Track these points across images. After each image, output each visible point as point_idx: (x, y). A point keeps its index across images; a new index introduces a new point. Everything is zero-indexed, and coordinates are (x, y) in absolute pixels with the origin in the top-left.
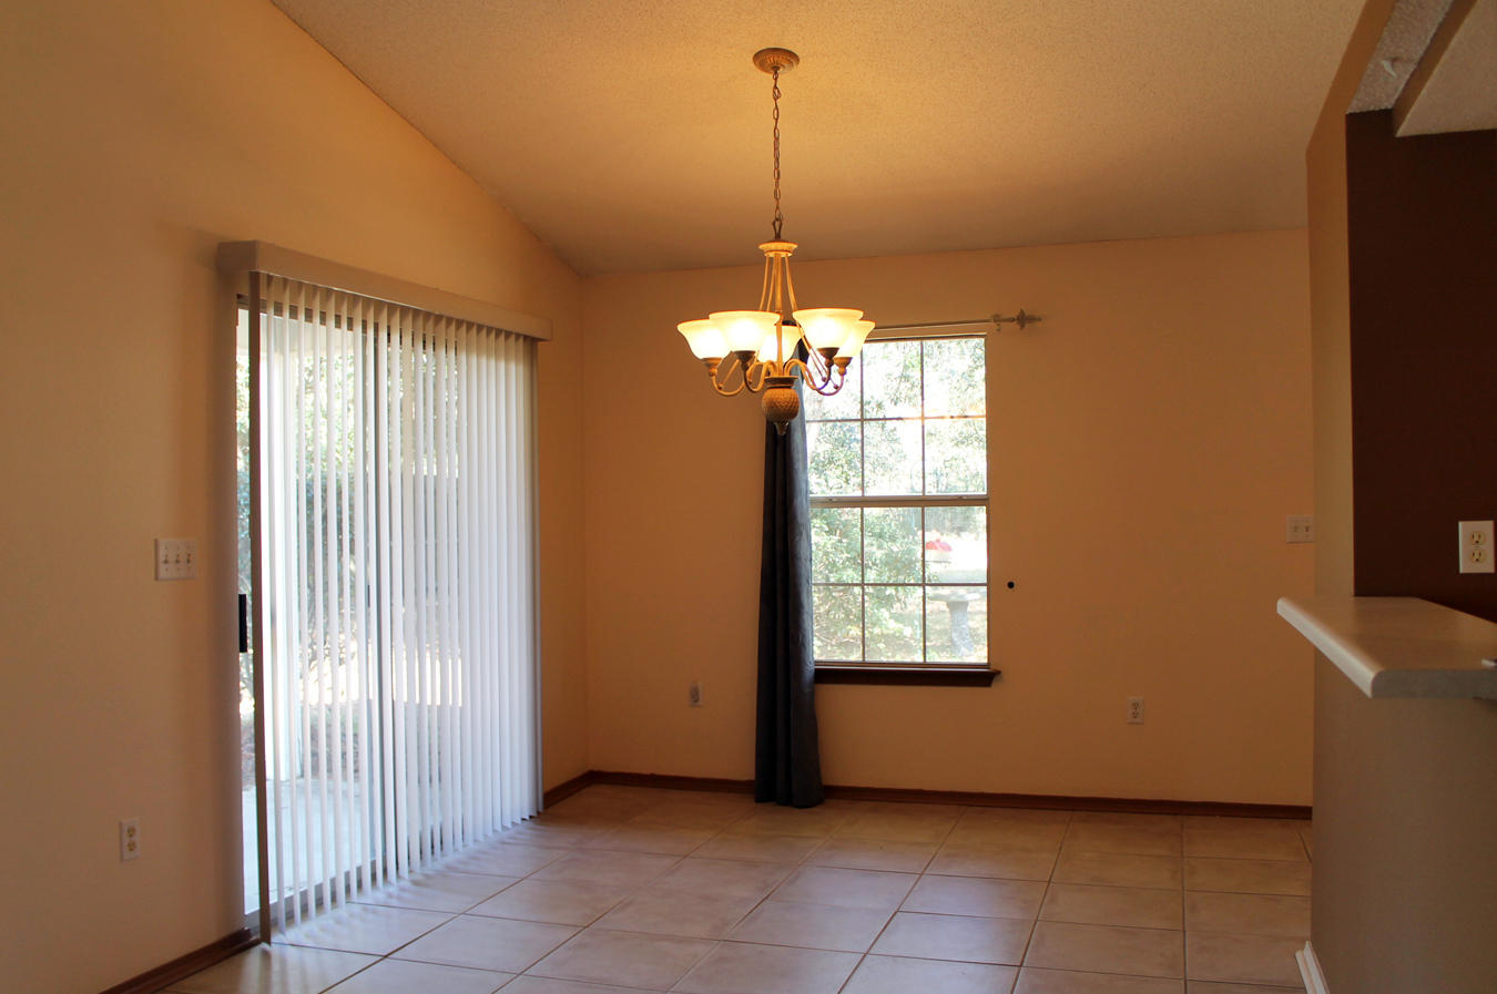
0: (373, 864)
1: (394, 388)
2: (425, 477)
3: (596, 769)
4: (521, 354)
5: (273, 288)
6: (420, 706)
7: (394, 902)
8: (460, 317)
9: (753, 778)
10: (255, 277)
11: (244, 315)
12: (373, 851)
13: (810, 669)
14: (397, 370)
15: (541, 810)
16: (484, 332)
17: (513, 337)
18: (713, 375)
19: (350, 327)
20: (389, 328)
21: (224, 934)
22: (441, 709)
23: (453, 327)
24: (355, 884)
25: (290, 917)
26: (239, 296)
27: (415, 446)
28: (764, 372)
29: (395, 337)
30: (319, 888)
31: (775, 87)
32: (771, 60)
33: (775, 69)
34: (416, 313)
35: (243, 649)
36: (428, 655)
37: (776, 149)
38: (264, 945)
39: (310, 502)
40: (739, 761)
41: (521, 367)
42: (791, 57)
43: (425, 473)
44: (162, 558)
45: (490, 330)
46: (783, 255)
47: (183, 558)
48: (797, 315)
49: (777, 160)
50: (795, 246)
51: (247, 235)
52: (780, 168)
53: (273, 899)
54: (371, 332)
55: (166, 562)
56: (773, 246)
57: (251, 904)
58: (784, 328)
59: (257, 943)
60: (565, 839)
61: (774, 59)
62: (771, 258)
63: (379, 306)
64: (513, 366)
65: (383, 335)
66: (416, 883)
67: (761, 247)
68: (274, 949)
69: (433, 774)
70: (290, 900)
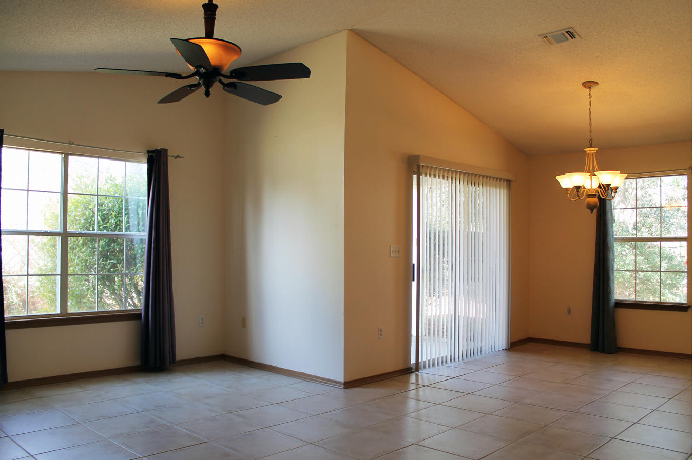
0: (451, 356)
1: (461, 198)
2: (471, 232)
3: (531, 337)
4: (505, 185)
5: (424, 168)
6: (468, 317)
7: (457, 366)
8: (483, 174)
9: (590, 342)
10: (419, 166)
11: (415, 177)
12: (451, 352)
13: (612, 302)
14: (462, 191)
15: (509, 347)
16: (492, 179)
17: (502, 181)
18: (568, 194)
19: (447, 179)
20: (460, 179)
21: (405, 368)
22: (475, 319)
23: (481, 178)
24: (445, 361)
25: (425, 367)
26: (414, 171)
27: (468, 220)
28: (585, 192)
29: (462, 182)
30: (434, 360)
31: (590, 94)
32: (588, 85)
33: (590, 88)
34: (469, 174)
35: (414, 280)
36: (471, 301)
37: (590, 115)
38: (417, 373)
39: (430, 238)
40: (585, 336)
41: (505, 191)
42: (596, 83)
43: (471, 230)
44: (392, 251)
45: (494, 178)
46: (593, 152)
47: (397, 251)
48: (596, 173)
49: (591, 120)
50: (597, 149)
51: (417, 154)
52: (592, 122)
53: (420, 361)
54: (454, 181)
55: (393, 252)
56: (589, 149)
57: (413, 361)
58: (593, 177)
59: (414, 372)
60: (516, 356)
61: (589, 84)
62: (589, 153)
63: (457, 172)
64: (502, 190)
65: (458, 182)
66: (464, 363)
67: (585, 149)
68: (419, 374)
69: (471, 338)
70: (425, 362)
